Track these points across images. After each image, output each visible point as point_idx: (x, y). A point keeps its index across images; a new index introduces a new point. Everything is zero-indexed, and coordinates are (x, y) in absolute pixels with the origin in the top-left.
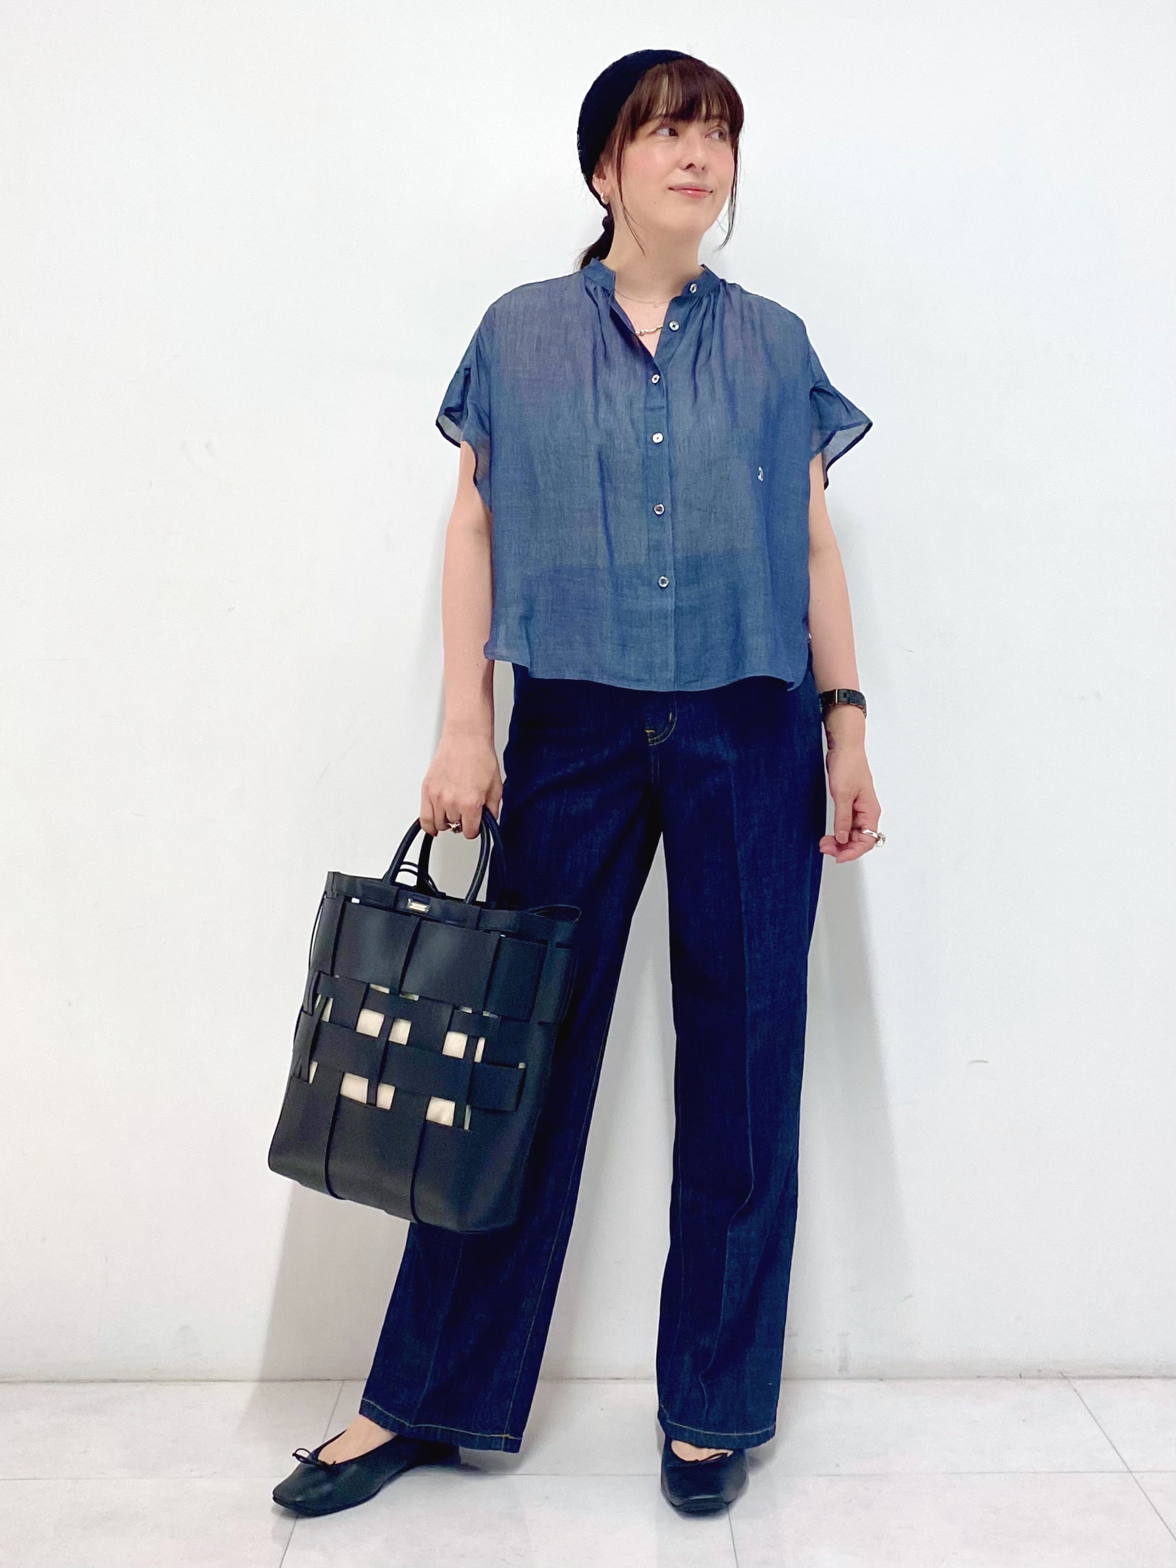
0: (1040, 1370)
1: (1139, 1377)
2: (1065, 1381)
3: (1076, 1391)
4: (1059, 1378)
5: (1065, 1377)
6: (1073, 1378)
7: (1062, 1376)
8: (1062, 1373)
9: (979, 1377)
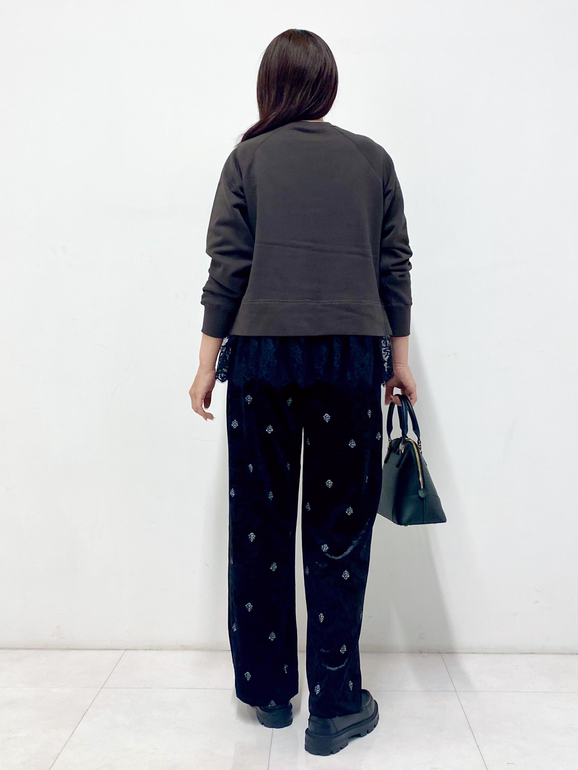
0: (429, 649)
1: (473, 653)
2: (440, 654)
3: (443, 658)
4: (437, 653)
5: (440, 653)
6: (444, 653)
7: (438, 652)
8: (439, 651)
9: (401, 652)
